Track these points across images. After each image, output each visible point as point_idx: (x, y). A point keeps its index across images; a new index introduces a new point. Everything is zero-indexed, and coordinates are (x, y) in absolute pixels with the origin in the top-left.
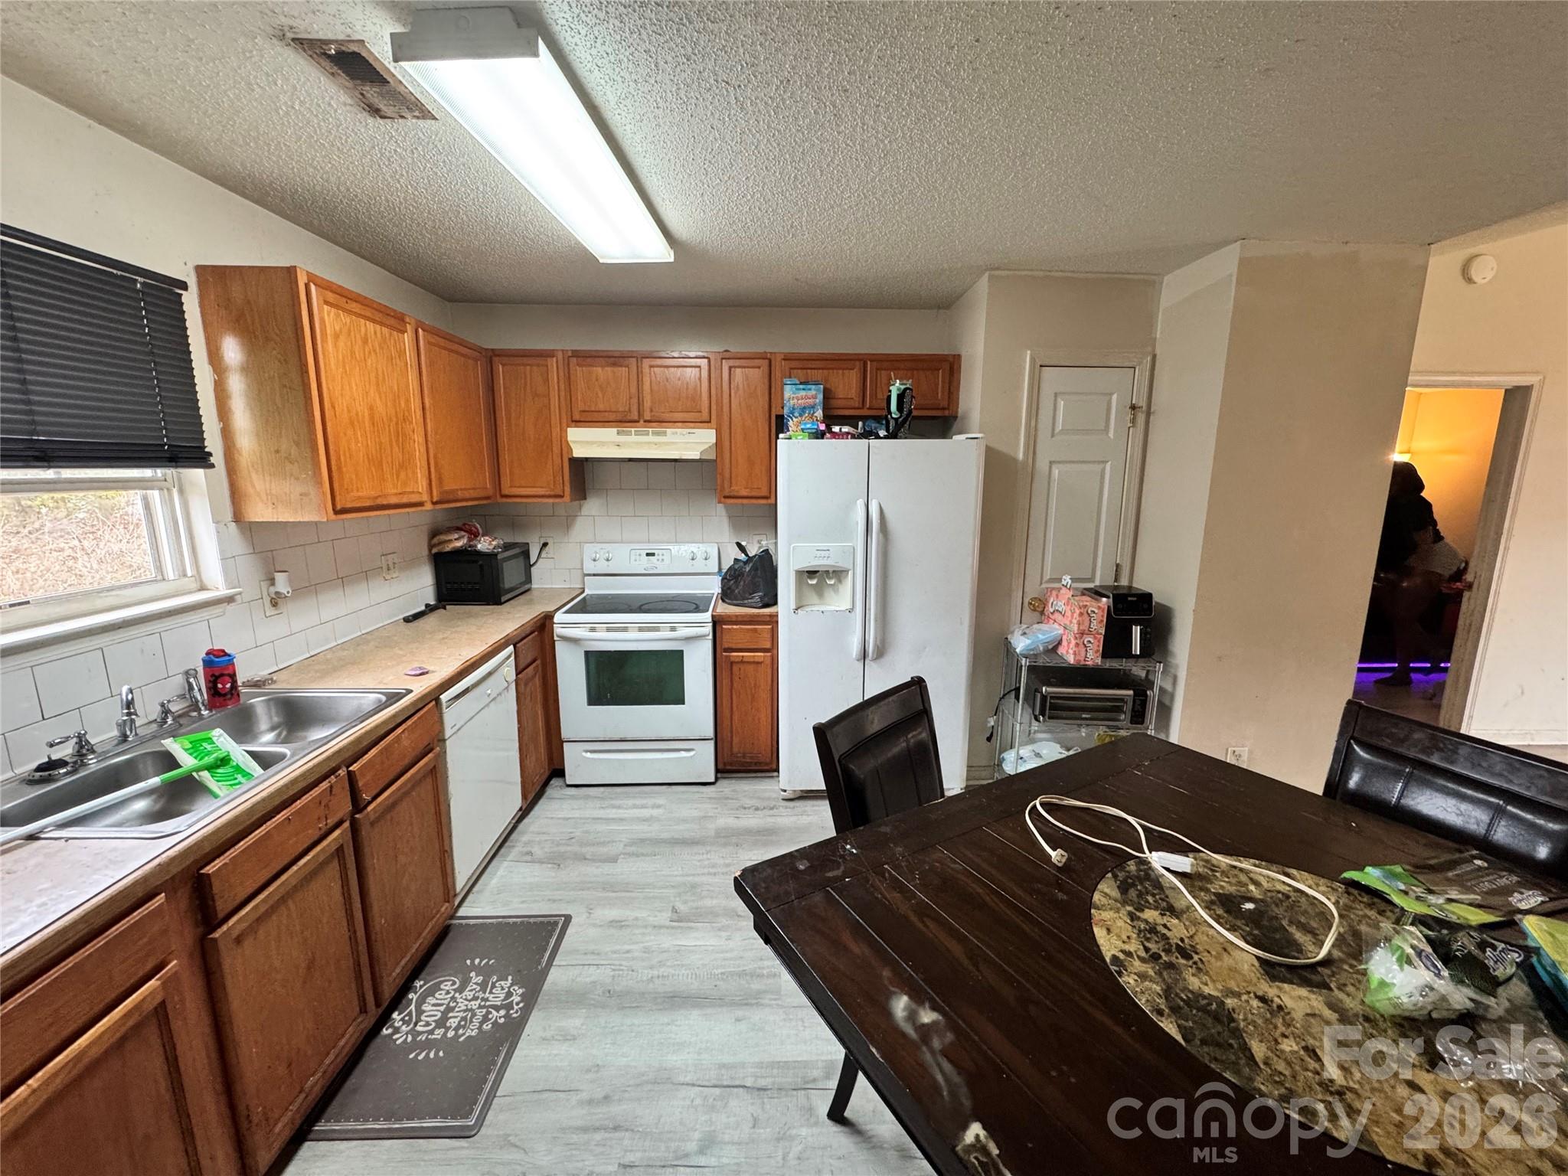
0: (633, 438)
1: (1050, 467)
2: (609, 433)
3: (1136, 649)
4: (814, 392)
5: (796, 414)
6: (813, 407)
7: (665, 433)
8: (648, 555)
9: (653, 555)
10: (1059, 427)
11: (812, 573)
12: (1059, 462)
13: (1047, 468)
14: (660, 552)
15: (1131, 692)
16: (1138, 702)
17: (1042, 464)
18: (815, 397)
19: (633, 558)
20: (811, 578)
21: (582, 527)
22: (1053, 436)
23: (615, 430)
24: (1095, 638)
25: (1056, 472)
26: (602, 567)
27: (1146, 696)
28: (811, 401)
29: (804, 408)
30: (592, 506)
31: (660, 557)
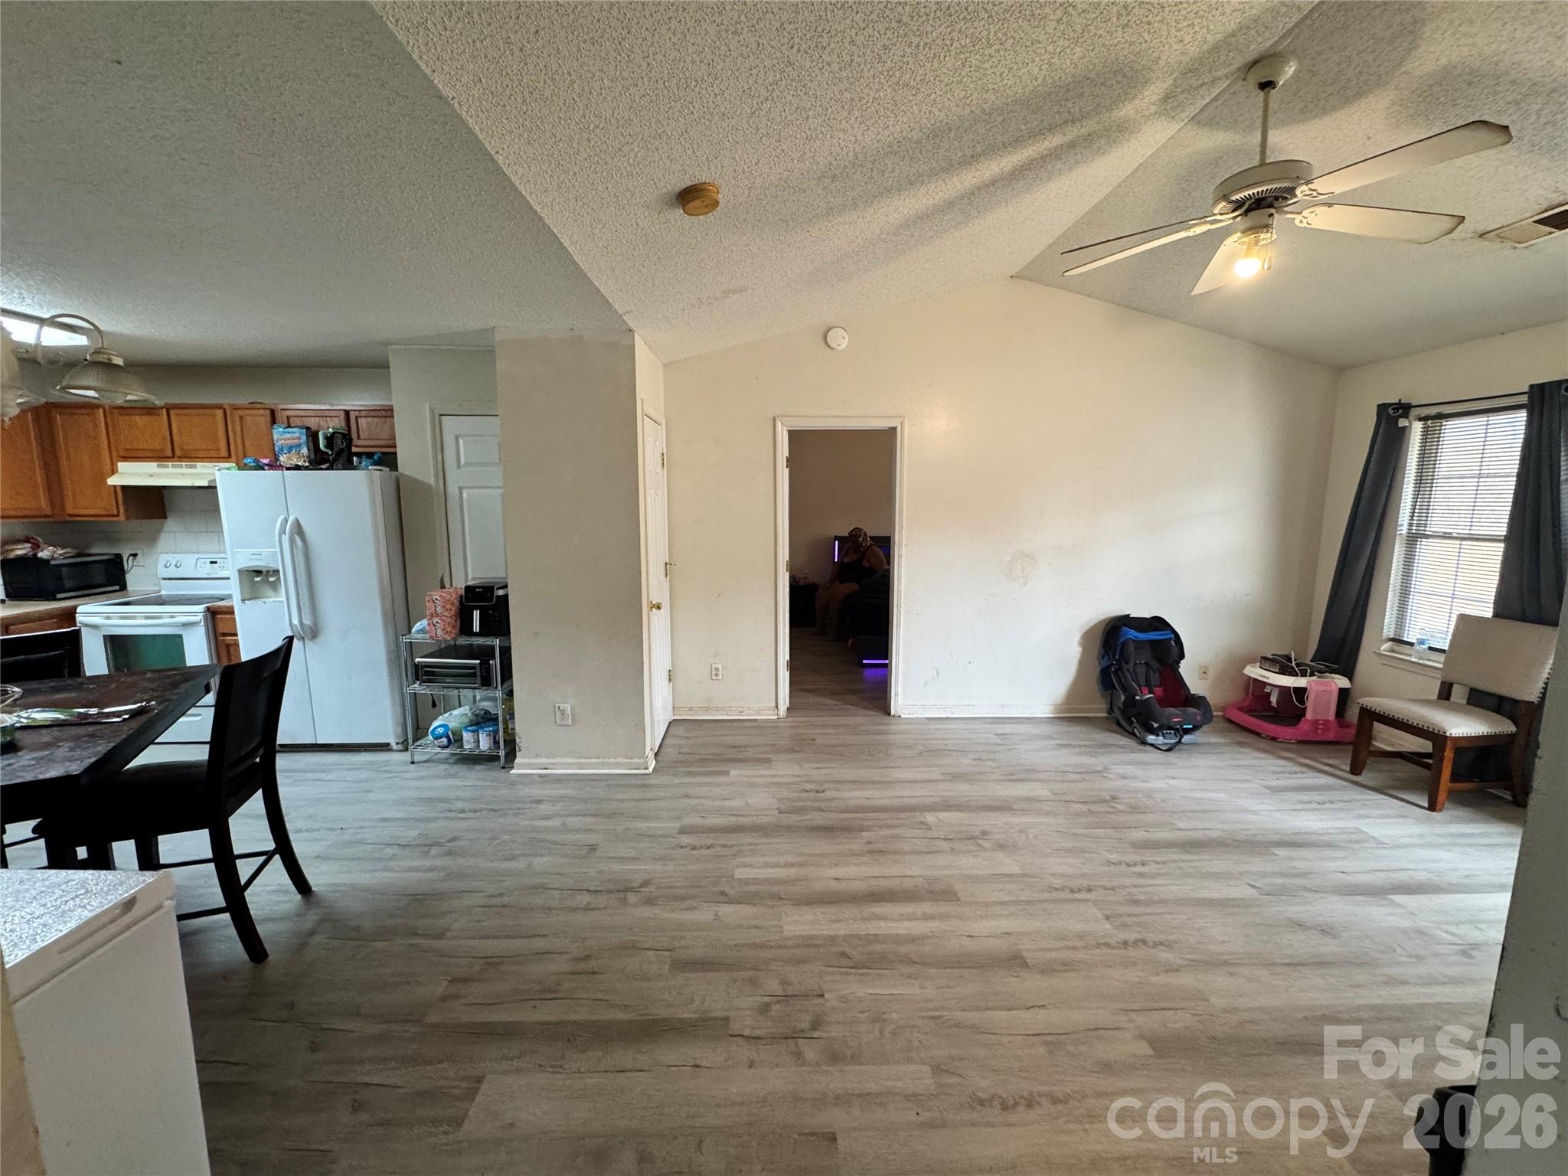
0: (170, 470)
1: (461, 493)
2: (151, 467)
3: (476, 628)
4: (298, 435)
5: (285, 451)
6: (299, 446)
7: (195, 467)
8: (211, 563)
9: (215, 562)
10: (463, 461)
11: (258, 572)
12: (467, 488)
13: (457, 493)
14: (222, 560)
15: (478, 661)
16: (484, 670)
17: (453, 489)
18: (299, 438)
19: (199, 565)
20: (258, 576)
21: (165, 540)
22: (459, 467)
23: (155, 464)
24: (441, 619)
25: (465, 495)
26: (172, 572)
27: (489, 664)
28: (296, 441)
29: (291, 447)
30: (171, 524)
31: (222, 565)
